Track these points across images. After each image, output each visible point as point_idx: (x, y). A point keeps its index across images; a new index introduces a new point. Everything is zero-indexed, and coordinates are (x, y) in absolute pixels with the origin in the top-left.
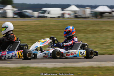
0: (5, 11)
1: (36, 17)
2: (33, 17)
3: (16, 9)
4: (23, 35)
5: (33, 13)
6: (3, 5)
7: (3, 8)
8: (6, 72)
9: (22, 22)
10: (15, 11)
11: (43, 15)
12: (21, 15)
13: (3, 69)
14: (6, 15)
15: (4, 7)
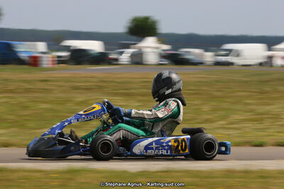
0: (140, 50)
1: (210, 63)
2: (201, 63)
3: (166, 47)
5: (202, 55)
6: (134, 38)
7: (135, 44)
10: (164, 51)
11: (223, 59)
12: (176, 60)
15: (140, 41)
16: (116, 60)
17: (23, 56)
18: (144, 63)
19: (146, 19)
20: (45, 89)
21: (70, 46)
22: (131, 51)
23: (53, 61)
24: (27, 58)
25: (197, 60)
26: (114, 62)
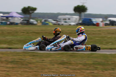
17: (95, 23)
24: (96, 24)
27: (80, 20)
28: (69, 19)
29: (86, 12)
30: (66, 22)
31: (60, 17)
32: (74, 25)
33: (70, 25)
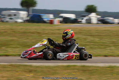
0: (90, 18)
1: (116, 23)
2: (113, 23)
3: (99, 17)
4: (106, 39)
5: (113, 20)
6: (88, 13)
7: (88, 16)
8: (97, 70)
9: (105, 27)
10: (98, 18)
12: (104, 22)
13: (94, 68)
14: (91, 22)
15: (89, 14)
16: (81, 22)
17: (45, 20)
18: (92, 23)
19: (92, 6)
20: (59, 33)
21: (63, 16)
22: (86, 18)
23: (58, 22)
25: (112, 22)
26: (80, 22)
27: (28, 16)
28: (15, 15)
29: (35, 7)
30: (11, 19)
31: (4, 13)
32: (21, 22)
33: (16, 22)
